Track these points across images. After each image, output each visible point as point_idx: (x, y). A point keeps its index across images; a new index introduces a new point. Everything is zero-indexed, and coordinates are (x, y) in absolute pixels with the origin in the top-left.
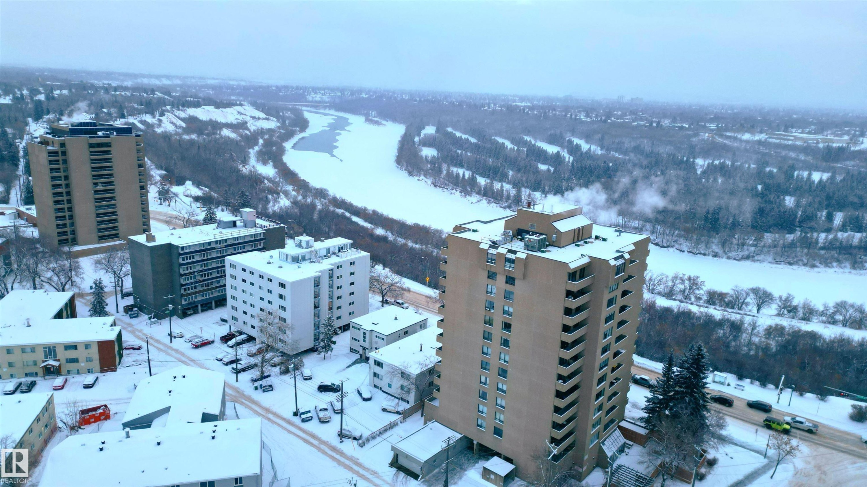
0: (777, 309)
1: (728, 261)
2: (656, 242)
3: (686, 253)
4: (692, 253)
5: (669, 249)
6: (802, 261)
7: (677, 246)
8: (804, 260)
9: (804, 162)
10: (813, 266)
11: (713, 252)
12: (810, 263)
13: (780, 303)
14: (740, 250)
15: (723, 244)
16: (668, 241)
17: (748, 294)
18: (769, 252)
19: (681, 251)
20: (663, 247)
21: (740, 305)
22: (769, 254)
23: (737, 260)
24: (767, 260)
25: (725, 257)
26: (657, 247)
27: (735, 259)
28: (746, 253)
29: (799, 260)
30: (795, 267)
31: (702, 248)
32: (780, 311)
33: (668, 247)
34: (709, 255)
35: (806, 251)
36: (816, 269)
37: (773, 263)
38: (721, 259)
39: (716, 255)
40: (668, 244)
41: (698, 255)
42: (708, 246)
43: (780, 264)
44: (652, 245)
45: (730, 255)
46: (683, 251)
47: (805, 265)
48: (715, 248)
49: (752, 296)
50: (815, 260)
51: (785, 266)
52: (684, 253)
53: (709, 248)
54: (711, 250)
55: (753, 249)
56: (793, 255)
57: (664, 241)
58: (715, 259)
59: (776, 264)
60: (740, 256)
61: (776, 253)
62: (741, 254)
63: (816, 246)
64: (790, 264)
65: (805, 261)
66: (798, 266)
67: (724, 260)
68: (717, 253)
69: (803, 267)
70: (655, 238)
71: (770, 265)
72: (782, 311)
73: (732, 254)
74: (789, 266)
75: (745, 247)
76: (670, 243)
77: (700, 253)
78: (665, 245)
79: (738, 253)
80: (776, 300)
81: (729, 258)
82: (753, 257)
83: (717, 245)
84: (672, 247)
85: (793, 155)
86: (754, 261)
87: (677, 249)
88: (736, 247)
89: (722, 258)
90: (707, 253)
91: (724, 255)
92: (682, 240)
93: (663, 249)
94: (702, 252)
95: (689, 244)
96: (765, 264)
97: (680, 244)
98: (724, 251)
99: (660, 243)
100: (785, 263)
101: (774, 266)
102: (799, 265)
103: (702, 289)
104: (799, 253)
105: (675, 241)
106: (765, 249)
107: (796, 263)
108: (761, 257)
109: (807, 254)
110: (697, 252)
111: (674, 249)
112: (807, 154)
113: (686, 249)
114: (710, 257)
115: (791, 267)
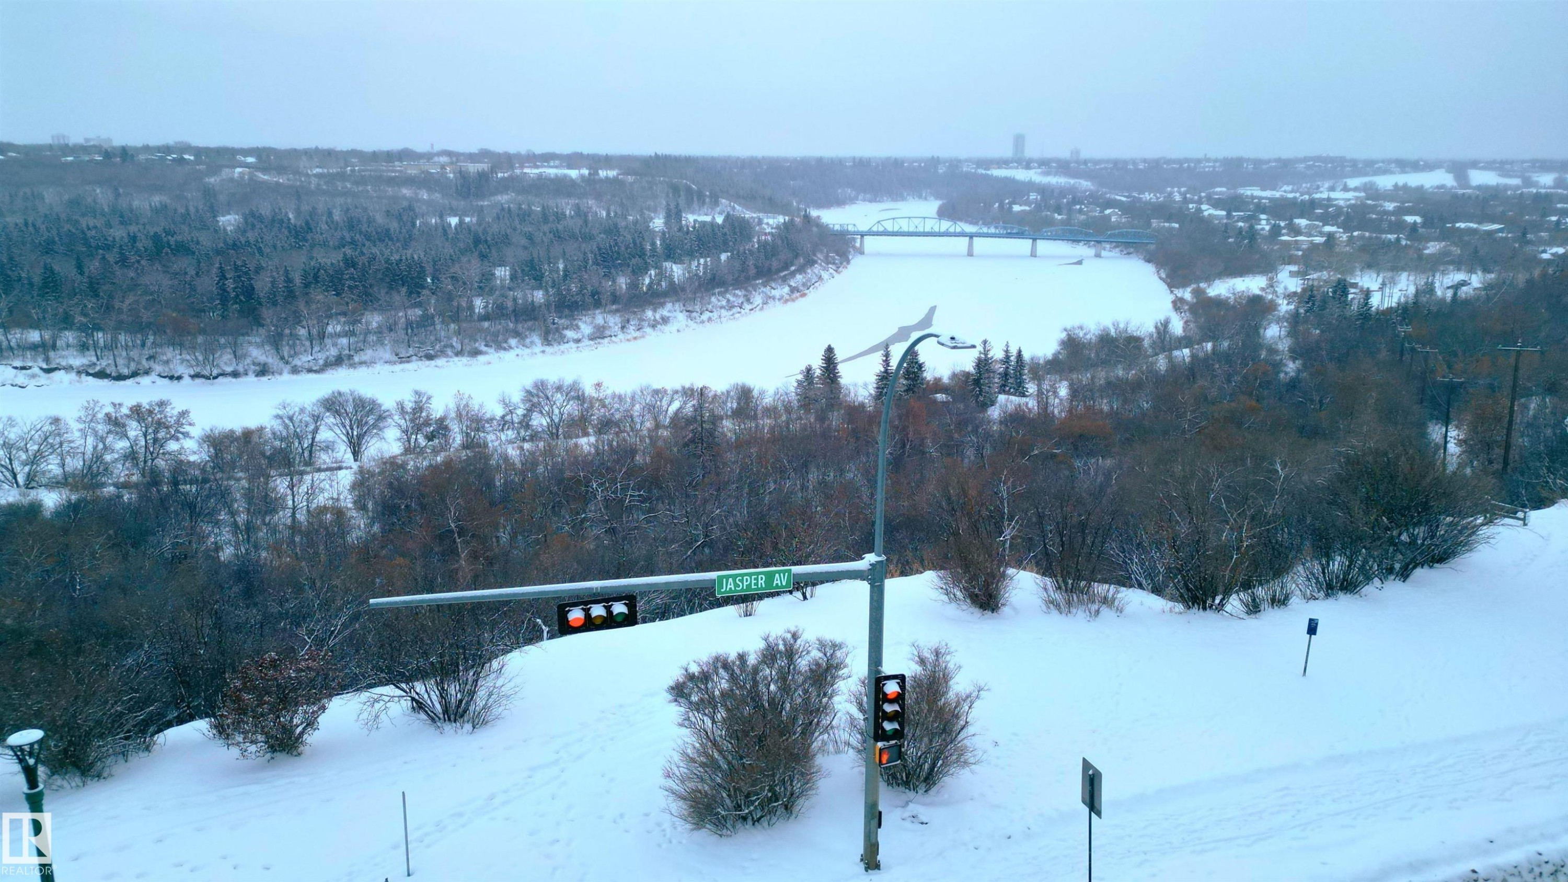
0: (399, 439)
1: (294, 377)
2: (98, 368)
3: (187, 380)
4: (203, 377)
5: (138, 379)
6: (452, 346)
7: (158, 368)
8: (454, 344)
9: (429, 203)
10: (476, 353)
11: (254, 364)
12: (467, 348)
13: (402, 422)
14: (316, 349)
15: (275, 341)
16: (130, 359)
17: (317, 418)
18: (380, 342)
19: (171, 378)
20: (120, 378)
21: (306, 454)
22: (382, 344)
23: (316, 372)
24: (381, 358)
25: (286, 371)
26: (105, 382)
27: (310, 371)
28: (333, 352)
29: (445, 346)
30: (441, 362)
31: (226, 361)
32: (409, 441)
33: (134, 374)
34: (246, 374)
35: (453, 326)
36: (481, 358)
37: (395, 363)
38: (278, 377)
39: (263, 371)
40: (133, 366)
41: (220, 378)
42: (239, 352)
43: (408, 362)
44: (90, 378)
45: (297, 362)
46: (179, 378)
47: (458, 354)
48: (258, 354)
49: (330, 419)
50: (476, 341)
51: (420, 363)
52: (183, 382)
53: (245, 356)
54: (248, 361)
55: (344, 341)
56: (432, 338)
57: (120, 361)
58: (264, 379)
59: (401, 363)
60: (321, 362)
61: (396, 342)
62: (321, 357)
63: (471, 315)
64: (430, 357)
65: (458, 347)
66: (445, 360)
67: (286, 377)
68: (265, 364)
69: (456, 359)
70: (94, 359)
71: (388, 367)
72: (413, 441)
73: (304, 359)
74: (428, 363)
75: (328, 341)
76: (139, 363)
77: (223, 374)
78: (125, 371)
79: (315, 356)
80: (391, 416)
81: (295, 371)
82: (350, 357)
83: (260, 346)
84: (147, 372)
85: (406, 192)
86: (353, 366)
87: (160, 375)
88: (308, 343)
89: (281, 374)
90: (241, 369)
91: (281, 364)
92: (169, 353)
93: (122, 383)
94: (229, 369)
95: (188, 357)
96: (378, 367)
97: (167, 362)
98: (282, 358)
99: (110, 370)
100: (420, 358)
101: (398, 367)
102: (447, 356)
103: (186, 435)
104: (443, 334)
105: (151, 358)
106: (372, 338)
107: (442, 353)
108: (368, 355)
109: (458, 333)
110: (215, 372)
111: (153, 377)
112: (430, 190)
113: (181, 370)
114: (251, 378)
115: (433, 363)
